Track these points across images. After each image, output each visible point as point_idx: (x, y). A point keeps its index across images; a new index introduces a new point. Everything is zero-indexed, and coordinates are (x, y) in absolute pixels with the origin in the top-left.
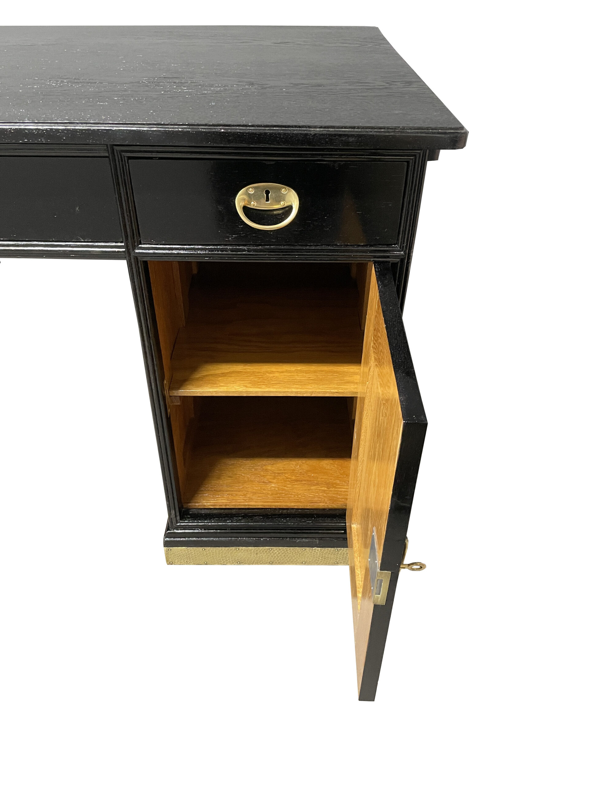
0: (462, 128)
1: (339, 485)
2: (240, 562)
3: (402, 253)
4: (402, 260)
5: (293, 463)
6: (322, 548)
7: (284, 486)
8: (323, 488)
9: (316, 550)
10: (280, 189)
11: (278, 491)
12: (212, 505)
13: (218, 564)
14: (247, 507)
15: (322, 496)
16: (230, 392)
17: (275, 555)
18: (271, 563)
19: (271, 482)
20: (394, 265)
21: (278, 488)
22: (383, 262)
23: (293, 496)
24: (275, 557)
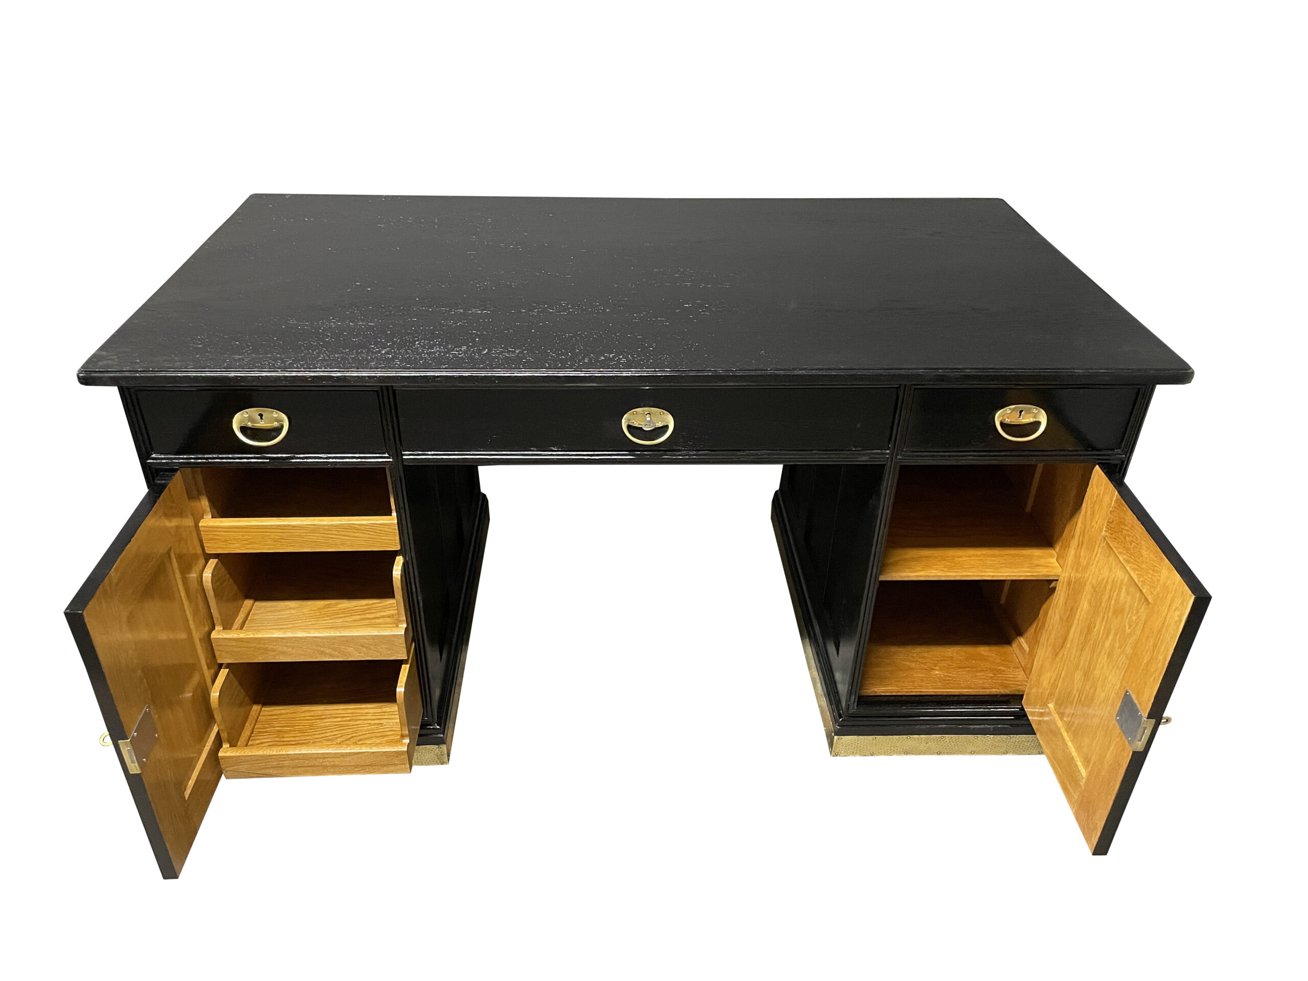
0: (1190, 368)
1: (1005, 672)
2: (906, 753)
3: (1124, 456)
4: (1123, 462)
5: (949, 650)
6: (995, 736)
7: (950, 673)
8: (989, 675)
9: (988, 738)
10: (1031, 408)
11: (944, 678)
12: (883, 692)
13: (885, 754)
14: (918, 694)
15: (990, 682)
16: (929, 576)
17: (945, 744)
18: (939, 753)
19: (933, 669)
20: (1116, 465)
21: (944, 675)
22: (1106, 463)
23: (962, 682)
24: (945, 746)
